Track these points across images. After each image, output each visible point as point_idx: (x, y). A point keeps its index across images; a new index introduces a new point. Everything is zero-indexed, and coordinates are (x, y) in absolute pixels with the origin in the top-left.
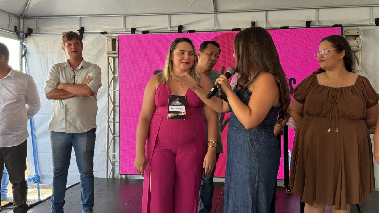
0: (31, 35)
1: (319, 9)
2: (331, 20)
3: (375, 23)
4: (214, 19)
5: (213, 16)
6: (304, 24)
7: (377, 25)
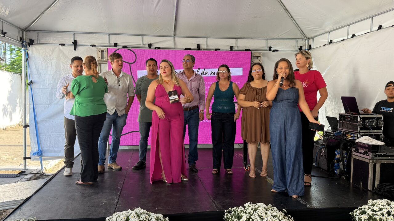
0: (33, 44)
1: (237, 39)
3: (268, 49)
4: (173, 41)
5: (173, 38)
6: (229, 48)
7: (270, 51)
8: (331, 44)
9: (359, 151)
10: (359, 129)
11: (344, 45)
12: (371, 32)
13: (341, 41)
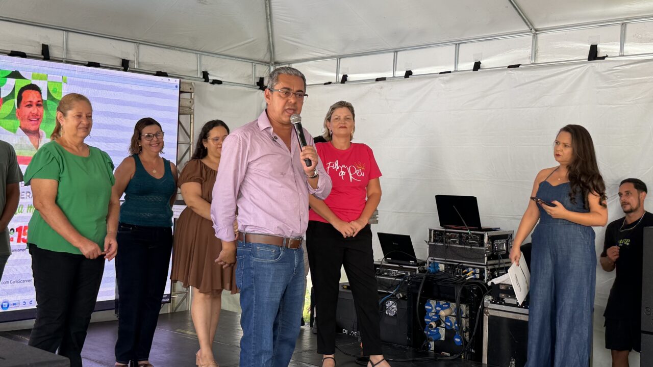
1: (140, 43)
2: (153, 64)
3: (202, 77)
7: (205, 81)
8: (346, 84)
9: (504, 301)
10: (486, 259)
11: (382, 88)
12: (456, 71)
13: (377, 80)
